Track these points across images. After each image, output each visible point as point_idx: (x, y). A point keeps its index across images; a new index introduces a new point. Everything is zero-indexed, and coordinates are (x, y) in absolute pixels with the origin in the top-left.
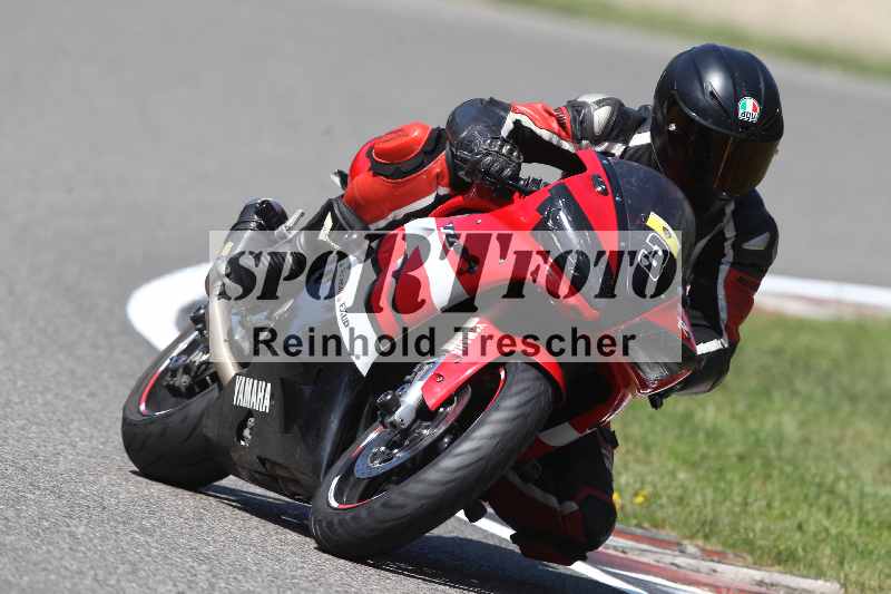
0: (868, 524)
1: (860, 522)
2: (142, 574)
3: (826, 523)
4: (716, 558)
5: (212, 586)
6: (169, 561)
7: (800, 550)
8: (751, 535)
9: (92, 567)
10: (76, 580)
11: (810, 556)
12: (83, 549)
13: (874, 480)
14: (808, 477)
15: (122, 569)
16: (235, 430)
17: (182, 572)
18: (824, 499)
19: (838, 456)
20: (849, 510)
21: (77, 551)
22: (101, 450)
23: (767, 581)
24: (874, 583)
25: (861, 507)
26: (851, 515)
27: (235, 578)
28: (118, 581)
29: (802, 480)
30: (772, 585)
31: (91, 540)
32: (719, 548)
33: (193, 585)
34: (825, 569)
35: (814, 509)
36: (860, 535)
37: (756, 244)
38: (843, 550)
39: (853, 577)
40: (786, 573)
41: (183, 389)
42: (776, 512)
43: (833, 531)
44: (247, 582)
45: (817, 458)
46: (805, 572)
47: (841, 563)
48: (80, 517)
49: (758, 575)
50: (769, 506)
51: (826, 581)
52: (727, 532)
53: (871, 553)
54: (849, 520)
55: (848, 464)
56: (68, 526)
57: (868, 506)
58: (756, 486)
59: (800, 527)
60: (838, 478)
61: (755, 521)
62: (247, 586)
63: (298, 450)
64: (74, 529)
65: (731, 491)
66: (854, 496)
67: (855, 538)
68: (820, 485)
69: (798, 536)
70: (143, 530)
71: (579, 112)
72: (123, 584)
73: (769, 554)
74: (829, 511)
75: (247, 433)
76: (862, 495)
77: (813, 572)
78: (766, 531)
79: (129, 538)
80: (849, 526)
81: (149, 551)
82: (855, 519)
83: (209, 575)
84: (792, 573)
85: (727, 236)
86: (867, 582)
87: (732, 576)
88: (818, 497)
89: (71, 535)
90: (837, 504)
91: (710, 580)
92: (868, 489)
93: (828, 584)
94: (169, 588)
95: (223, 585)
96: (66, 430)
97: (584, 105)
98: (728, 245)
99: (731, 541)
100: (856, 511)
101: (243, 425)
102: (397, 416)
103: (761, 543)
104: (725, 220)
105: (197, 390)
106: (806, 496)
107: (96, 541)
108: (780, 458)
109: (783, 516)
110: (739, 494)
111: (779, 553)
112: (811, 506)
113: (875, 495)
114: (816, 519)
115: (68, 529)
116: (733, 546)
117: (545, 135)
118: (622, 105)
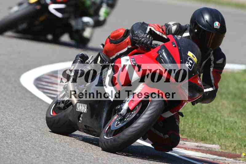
0: (227, 129)
1: (224, 128)
2: (27, 153)
3: (215, 129)
4: (185, 140)
5: (46, 155)
6: (34, 149)
7: (208, 137)
8: (194, 133)
9: (13, 152)
10: (9, 155)
11: (211, 138)
12: (10, 146)
13: (228, 116)
14: (210, 117)
15: (21, 151)
16: (77, 118)
17: (38, 151)
18: (214, 122)
19: (218, 111)
20: (221, 125)
21: (9, 147)
22: (14, 119)
23: (199, 146)
24: (229, 145)
25: (224, 124)
26: (222, 126)
27: (53, 153)
28: (20, 155)
29: (208, 117)
30: (201, 147)
31: (12, 144)
32: (186, 137)
33: (41, 155)
34: (215, 141)
35: (212, 125)
36: (225, 132)
37: (220, 61)
38: (220, 136)
39: (223, 143)
40: (204, 143)
41: (62, 108)
42: (201, 127)
43: (217, 131)
44: (56, 153)
45: (212, 111)
46: (209, 143)
47: (220, 140)
48: (9, 138)
49: (197, 144)
50: (199, 125)
51: (216, 145)
52: (188, 133)
53: (228, 136)
54: (221, 128)
55: (220, 112)
56: (6, 140)
57: (226, 124)
58: (195, 120)
59: (208, 130)
60: (218, 116)
61: (195, 129)
62: (56, 154)
63: (95, 123)
64: (7, 141)
65: (188, 121)
66: (222, 121)
67: (223, 133)
68: (213, 119)
69: (207, 133)
70: (27, 141)
71: (168, 27)
72: (22, 156)
73: (200, 138)
74: (216, 126)
75: (81, 119)
76: (225, 121)
77: (212, 142)
78: (199, 132)
79: (23, 143)
80: (221, 129)
81: (28, 146)
82: (223, 127)
83: (45, 152)
84: (206, 143)
85: (212, 60)
86: (227, 145)
87: (190, 145)
88: (212, 122)
89: (7, 143)
90: (218, 123)
91: (184, 146)
92: (226, 119)
93: (216, 146)
94: (34, 156)
95: (49, 154)
96: (4, 114)
97: (169, 25)
98: (212, 62)
99: (189, 135)
100: (223, 125)
101: (79, 117)
102: (122, 112)
103: (197, 135)
104: (211, 55)
105: (66, 108)
106: (209, 122)
107: (14, 144)
108: (201, 112)
109: (203, 128)
110: (190, 122)
111: (202, 138)
112: (211, 124)
113: (228, 120)
114: (212, 128)
115: (6, 141)
116: (190, 137)
117: (158, 33)
118: (180, 25)
